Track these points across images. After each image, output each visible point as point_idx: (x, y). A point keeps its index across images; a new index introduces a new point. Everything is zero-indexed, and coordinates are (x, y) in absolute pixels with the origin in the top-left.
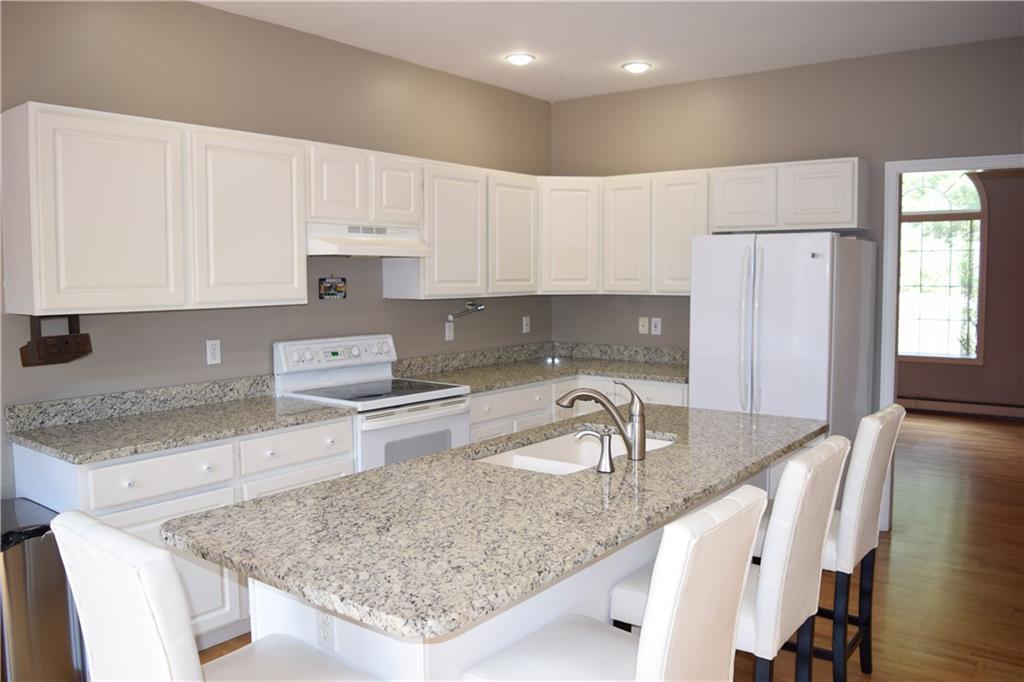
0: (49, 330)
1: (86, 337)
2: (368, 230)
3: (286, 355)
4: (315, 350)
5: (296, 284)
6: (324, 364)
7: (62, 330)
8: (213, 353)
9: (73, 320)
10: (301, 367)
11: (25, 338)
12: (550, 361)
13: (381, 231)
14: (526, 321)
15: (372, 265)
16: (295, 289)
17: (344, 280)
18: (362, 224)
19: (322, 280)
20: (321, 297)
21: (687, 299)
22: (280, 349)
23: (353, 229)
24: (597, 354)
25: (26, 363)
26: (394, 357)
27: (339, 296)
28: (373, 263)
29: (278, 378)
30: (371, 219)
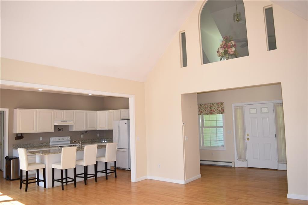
0: (18, 135)
1: (23, 136)
2: (64, 121)
3: (52, 139)
4: (57, 139)
5: (52, 129)
6: (58, 141)
7: (20, 135)
8: (41, 139)
9: (22, 134)
10: (54, 141)
11: (16, 136)
12: (103, 141)
13: (66, 121)
14: (98, 134)
15: (67, 126)
16: (52, 130)
17: (62, 128)
18: (63, 120)
19: (58, 128)
20: (58, 131)
21: (113, 130)
22: (51, 138)
23: (61, 121)
24: (110, 140)
25: (16, 139)
26: (70, 140)
27: (61, 131)
28: (68, 126)
29: (51, 143)
30: (65, 119)
